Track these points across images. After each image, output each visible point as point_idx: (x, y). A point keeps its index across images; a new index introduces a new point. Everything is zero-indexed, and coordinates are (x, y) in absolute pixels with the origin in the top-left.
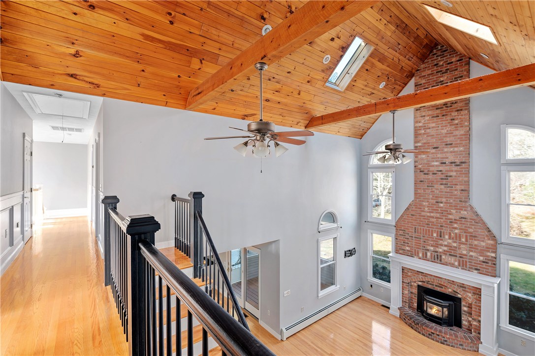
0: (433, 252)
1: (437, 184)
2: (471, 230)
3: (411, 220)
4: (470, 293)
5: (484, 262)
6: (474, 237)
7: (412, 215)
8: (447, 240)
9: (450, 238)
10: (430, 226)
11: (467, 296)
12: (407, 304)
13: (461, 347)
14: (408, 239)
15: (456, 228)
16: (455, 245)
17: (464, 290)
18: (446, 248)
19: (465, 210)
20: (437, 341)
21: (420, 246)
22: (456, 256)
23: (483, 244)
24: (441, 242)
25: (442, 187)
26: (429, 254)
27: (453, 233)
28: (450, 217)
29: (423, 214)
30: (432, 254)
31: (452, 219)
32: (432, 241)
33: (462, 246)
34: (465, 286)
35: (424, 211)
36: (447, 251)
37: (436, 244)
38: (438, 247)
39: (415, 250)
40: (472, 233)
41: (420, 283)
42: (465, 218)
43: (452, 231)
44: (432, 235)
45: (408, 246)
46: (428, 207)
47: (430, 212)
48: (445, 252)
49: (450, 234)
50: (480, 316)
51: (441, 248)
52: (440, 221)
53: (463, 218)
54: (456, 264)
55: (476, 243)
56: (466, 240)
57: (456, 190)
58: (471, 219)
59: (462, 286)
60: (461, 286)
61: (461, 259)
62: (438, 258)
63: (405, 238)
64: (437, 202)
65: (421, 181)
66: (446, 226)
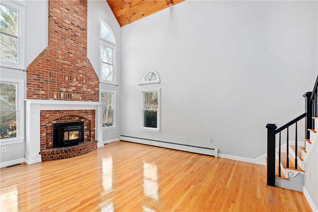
0: (66, 92)
1: (69, 38)
2: (88, 75)
3: (46, 65)
4: (90, 115)
5: (94, 94)
6: (89, 79)
7: (47, 60)
8: (75, 83)
9: (77, 81)
10: (63, 71)
11: (88, 117)
12: (45, 146)
14: (43, 83)
15: (80, 73)
16: (80, 85)
17: (87, 114)
18: (74, 88)
19: (85, 62)
21: (55, 89)
22: (80, 93)
23: (94, 83)
24: (71, 84)
25: (72, 42)
26: (62, 95)
27: (79, 77)
28: (77, 65)
29: (57, 60)
30: (64, 94)
31: (78, 67)
32: (64, 83)
33: (84, 86)
34: (88, 111)
35: (58, 58)
36: (75, 91)
37: (67, 86)
38: (69, 88)
39: (50, 93)
40: (88, 77)
42: (85, 67)
43: (78, 75)
44: (65, 79)
45: (42, 90)
46: (61, 55)
47: (63, 60)
48: (74, 92)
49: (77, 77)
50: (95, 127)
51: (71, 89)
52: (71, 68)
53: (84, 67)
54: (81, 98)
55: (91, 83)
56: (86, 82)
57: (80, 47)
58: (88, 68)
59: (86, 112)
60: (85, 112)
61: (83, 94)
62: (69, 97)
63: (40, 83)
64: (68, 53)
65: (56, 32)
66: (74, 71)
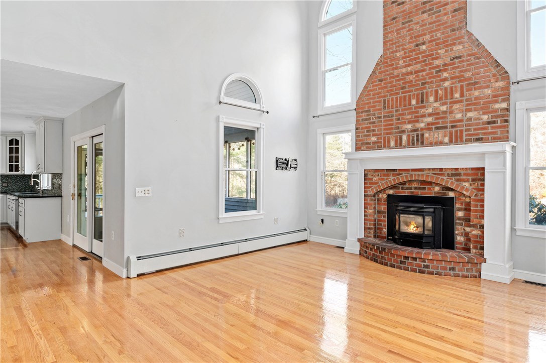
0: (411, 131)
1: (417, 14)
2: (468, 74)
3: (379, 89)
4: (468, 181)
5: (489, 123)
6: (473, 85)
7: (380, 80)
8: (433, 105)
9: (436, 101)
10: (407, 89)
11: (463, 188)
12: (372, 231)
13: (452, 273)
14: (374, 123)
15: (445, 79)
16: (444, 108)
17: (458, 180)
18: (429, 120)
19: (459, 43)
20: (414, 270)
21: (392, 129)
22: (446, 127)
23: (488, 92)
24: (423, 110)
25: (425, 16)
26: (404, 138)
27: (441, 89)
28: (437, 62)
29: (396, 72)
30: (409, 136)
31: (439, 66)
32: (409, 114)
33: (456, 106)
34: (459, 172)
35: (397, 68)
36: (432, 124)
37: (415, 117)
38: (418, 121)
39: (384, 138)
40: (470, 79)
41: (391, 192)
42: (460, 57)
43: (439, 86)
44: (410, 104)
45: (373, 135)
46: (403, 58)
47: (406, 66)
48: (429, 127)
49: (437, 92)
50: (482, 217)
51: (422, 122)
52: (422, 75)
53: (457, 58)
54: (446, 140)
55: (476, 93)
56: (462, 95)
57: (446, 14)
58: (469, 55)
59: (455, 173)
60: (453, 175)
61: (454, 130)
62: (418, 140)
63: (370, 123)
64: (417, 45)
65: (394, 19)
66: (430, 80)
